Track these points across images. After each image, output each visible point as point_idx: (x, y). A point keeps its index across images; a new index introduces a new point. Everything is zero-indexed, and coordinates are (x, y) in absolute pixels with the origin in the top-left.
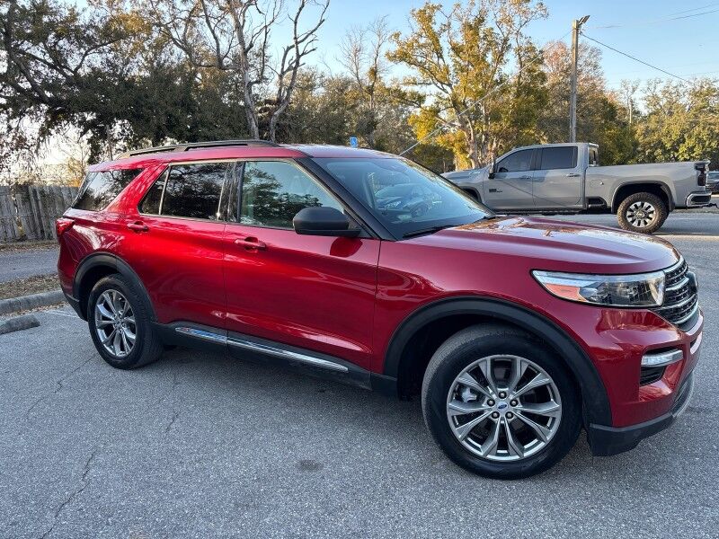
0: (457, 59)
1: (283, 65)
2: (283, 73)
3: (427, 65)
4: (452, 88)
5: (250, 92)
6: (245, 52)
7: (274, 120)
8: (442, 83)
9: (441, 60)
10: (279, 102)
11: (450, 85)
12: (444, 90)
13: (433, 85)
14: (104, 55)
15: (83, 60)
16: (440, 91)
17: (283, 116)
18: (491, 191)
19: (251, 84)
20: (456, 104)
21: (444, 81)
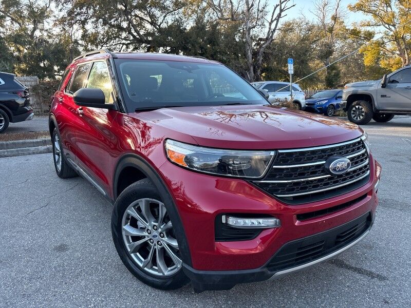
0: (401, 6)
1: (272, 16)
2: (272, 21)
3: (377, 12)
4: (395, 28)
5: (249, 34)
6: (248, 10)
7: (262, 50)
8: (389, 25)
9: (389, 9)
10: (267, 39)
11: (394, 26)
12: (390, 29)
13: (382, 26)
14: (174, 16)
15: (164, 19)
16: (388, 30)
17: (268, 47)
18: (382, 96)
19: (250, 29)
20: (397, 39)
21: (390, 23)
